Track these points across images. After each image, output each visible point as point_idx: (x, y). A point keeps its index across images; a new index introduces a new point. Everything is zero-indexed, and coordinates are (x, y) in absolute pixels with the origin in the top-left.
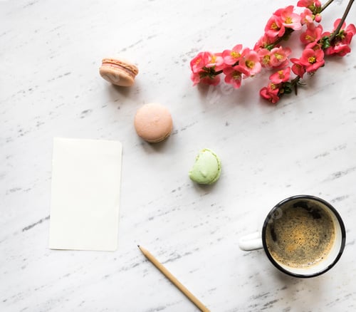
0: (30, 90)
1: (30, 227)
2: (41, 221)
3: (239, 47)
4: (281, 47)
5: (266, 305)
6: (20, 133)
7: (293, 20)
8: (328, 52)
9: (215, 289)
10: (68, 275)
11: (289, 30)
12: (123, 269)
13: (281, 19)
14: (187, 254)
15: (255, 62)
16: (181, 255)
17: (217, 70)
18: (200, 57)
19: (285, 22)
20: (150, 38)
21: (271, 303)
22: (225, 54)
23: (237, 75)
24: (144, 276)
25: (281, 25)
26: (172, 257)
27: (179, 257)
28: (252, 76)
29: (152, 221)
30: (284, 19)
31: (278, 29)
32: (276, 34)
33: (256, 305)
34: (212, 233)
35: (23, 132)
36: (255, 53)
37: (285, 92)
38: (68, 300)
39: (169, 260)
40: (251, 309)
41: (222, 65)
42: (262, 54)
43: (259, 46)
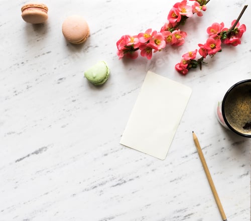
0: (23, 63)
1: (21, 159)
2: (28, 156)
3: (149, 30)
4: (179, 30)
5: (185, 217)
6: (15, 93)
7: (187, 10)
8: (225, 42)
9: (150, 205)
10: (47, 193)
11: (184, 18)
12: (85, 190)
13: (178, 10)
14: (130, 180)
15: (161, 40)
16: (126, 180)
17: (135, 48)
18: (123, 38)
19: (182, 12)
20: (107, 28)
21: (189, 215)
22: (140, 35)
23: (148, 50)
24: (100, 195)
25: (178, 14)
26: (120, 182)
27: (125, 182)
28: (160, 50)
29: (106, 157)
30: (180, 9)
31: (177, 17)
32: (175, 20)
33: (178, 217)
34: (148, 166)
35: (17, 93)
36: (161, 34)
37: (193, 67)
38: (46, 211)
39: (118, 184)
40: (175, 219)
41: (138, 44)
42: (166, 34)
43: (164, 30)
